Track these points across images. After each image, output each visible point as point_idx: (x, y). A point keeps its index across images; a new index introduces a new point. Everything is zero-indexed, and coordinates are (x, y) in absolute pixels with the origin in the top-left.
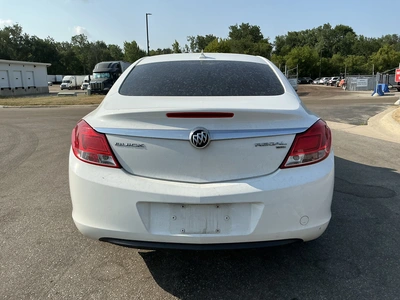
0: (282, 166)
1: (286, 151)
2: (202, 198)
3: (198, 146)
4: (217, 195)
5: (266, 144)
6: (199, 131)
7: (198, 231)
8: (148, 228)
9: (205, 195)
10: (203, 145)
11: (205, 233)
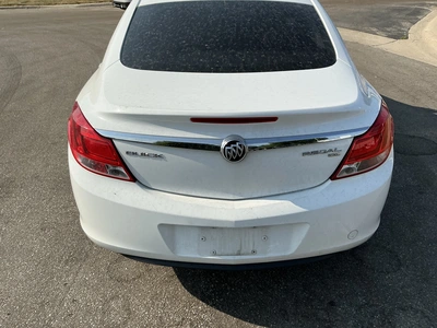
0: (333, 177)
1: (340, 158)
2: (236, 222)
3: (232, 160)
4: (255, 217)
5: (316, 153)
6: (234, 142)
7: (231, 252)
8: (173, 249)
9: (241, 218)
10: (238, 159)
11: (239, 254)
